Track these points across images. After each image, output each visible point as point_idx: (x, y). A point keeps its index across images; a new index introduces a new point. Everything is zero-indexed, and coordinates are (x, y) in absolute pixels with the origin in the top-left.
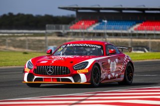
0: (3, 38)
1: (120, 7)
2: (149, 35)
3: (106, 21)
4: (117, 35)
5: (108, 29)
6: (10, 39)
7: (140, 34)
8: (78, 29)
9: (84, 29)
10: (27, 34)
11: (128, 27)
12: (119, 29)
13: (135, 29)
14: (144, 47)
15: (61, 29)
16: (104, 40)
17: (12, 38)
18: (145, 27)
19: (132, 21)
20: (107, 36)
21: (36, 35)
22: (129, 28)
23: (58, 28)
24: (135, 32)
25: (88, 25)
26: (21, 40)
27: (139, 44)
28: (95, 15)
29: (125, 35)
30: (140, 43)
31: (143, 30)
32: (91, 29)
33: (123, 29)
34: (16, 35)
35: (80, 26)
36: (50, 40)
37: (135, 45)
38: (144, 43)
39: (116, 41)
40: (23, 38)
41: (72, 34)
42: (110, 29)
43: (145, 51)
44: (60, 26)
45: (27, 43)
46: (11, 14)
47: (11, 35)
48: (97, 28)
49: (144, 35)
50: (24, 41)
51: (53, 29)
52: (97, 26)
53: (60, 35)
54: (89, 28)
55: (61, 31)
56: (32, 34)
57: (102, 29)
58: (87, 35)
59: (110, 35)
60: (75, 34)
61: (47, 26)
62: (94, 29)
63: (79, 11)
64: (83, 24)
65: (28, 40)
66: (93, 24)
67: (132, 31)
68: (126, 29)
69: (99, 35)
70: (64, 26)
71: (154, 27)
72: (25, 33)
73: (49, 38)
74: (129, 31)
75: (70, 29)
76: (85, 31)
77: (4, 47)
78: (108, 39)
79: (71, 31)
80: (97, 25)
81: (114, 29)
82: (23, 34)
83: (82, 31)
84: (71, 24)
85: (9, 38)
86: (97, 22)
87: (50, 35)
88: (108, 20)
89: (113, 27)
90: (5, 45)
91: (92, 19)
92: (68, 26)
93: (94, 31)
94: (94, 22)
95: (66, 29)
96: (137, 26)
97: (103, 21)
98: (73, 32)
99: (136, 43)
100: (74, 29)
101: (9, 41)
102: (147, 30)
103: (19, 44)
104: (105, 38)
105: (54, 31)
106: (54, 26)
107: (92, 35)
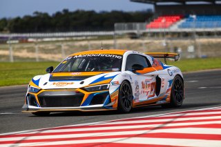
0: (58, 44)
3: (194, 16)
5: (197, 27)
6: (68, 45)
8: (158, 27)
9: (165, 27)
10: (89, 38)
12: (211, 27)
15: (135, 29)
16: (193, 42)
17: (70, 43)
20: (196, 36)
21: (101, 38)
23: (131, 28)
25: (171, 22)
26: (81, 46)
32: (175, 28)
33: (217, 26)
34: (74, 38)
35: (160, 24)
36: (120, 44)
39: (209, 42)
40: (84, 43)
41: (149, 35)
42: (200, 27)
44: (134, 24)
45: (90, 48)
46: (66, 11)
47: (68, 39)
48: (183, 26)
50: (86, 47)
51: (124, 29)
52: (183, 23)
53: (134, 36)
54: (171, 25)
55: (136, 31)
56: (96, 38)
57: (189, 27)
58: (169, 36)
59: (200, 34)
60: (154, 35)
61: (116, 25)
62: (180, 27)
63: (158, 4)
64: (163, 21)
65: (92, 46)
66: (178, 20)
69: (186, 35)
70: (138, 25)
72: (87, 36)
73: (119, 41)
75: (146, 28)
76: (167, 30)
77: (59, 56)
78: (197, 40)
79: (148, 30)
80: (183, 21)
81: (206, 27)
82: (84, 38)
83: (163, 30)
84: (148, 22)
85: (65, 44)
86: (182, 17)
87: (121, 37)
89: (203, 23)
90: (60, 53)
91: (175, 14)
92: (145, 24)
93: (179, 30)
94: (178, 17)
95: (142, 28)
97: (191, 16)
98: (151, 33)
100: (152, 27)
101: (66, 48)
104: (193, 39)
105: (126, 32)
106: (126, 25)
107: (176, 36)
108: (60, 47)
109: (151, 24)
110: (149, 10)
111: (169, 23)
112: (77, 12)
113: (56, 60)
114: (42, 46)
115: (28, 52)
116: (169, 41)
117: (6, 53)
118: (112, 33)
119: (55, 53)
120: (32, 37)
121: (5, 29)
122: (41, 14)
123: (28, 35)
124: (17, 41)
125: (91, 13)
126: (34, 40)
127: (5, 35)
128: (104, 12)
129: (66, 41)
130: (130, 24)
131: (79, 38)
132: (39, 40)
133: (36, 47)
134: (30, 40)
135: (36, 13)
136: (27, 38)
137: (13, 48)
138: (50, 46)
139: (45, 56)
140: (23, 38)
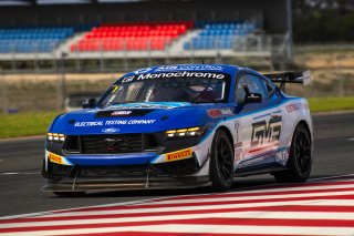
2: (110, 61)
4: (23, 66)
11: (52, 43)
13: (73, 49)
18: (99, 42)
19: (62, 26)
22: (57, 46)
24: (72, 56)
27: (83, 89)
29: (45, 65)
30: (88, 84)
31: (94, 49)
37: (73, 90)
38: (97, 83)
49: (98, 62)
67: (64, 54)
68: (46, 50)
71: (123, 41)
74: (57, 55)
96: (78, 38)
102: (105, 48)
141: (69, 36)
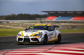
0: (18, 24)
1: (66, 11)
2: (78, 22)
3: (60, 17)
4: (65, 22)
5: (61, 20)
7: (74, 22)
9: (51, 20)
10: (28, 22)
12: (65, 20)
13: (72, 20)
14: (76, 27)
15: (42, 20)
16: (60, 24)
17: (22, 24)
19: (71, 16)
20: (61, 23)
21: (32, 22)
22: (70, 19)
23: (41, 20)
24: (72, 21)
26: (25, 25)
28: (55, 14)
29: (68, 22)
30: (74, 25)
31: (75, 20)
32: (54, 20)
33: (67, 20)
35: (50, 19)
38: (76, 25)
39: (64, 25)
40: (26, 24)
41: (46, 22)
42: (62, 20)
43: (76, 29)
44: (42, 19)
45: (28, 25)
46: (21, 14)
47: (21, 22)
49: (76, 22)
50: (27, 25)
53: (42, 22)
54: (53, 19)
55: (42, 21)
57: (59, 20)
58: (52, 22)
59: (62, 22)
60: (48, 22)
61: (36, 19)
62: (56, 20)
63: (49, 13)
64: (51, 18)
65: (29, 24)
66: (55, 18)
67: (71, 21)
68: (68, 20)
69: (58, 22)
70: (43, 19)
71: (80, 19)
72: (27, 22)
74: (70, 21)
76: (52, 21)
77: (19, 27)
78: (61, 24)
79: (46, 20)
81: (64, 20)
83: (51, 21)
84: (46, 18)
85: (21, 24)
86: (57, 17)
87: (38, 22)
88: (61, 16)
89: (63, 19)
90: (19, 26)
91: (54, 16)
92: (45, 19)
93: (56, 21)
94: (55, 17)
95: (44, 20)
96: (73, 18)
98: (47, 21)
99: (73, 25)
100: (47, 20)
101: (21, 25)
102: (77, 20)
103: (25, 26)
104: (60, 23)
105: (39, 21)
106: (39, 19)
107: (54, 22)
108: (19, 25)
109: (47, 18)
110: (47, 14)
111: (52, 18)
112: (25, 14)
113: (17, 28)
114: (13, 24)
115: (9, 26)
116: (52, 24)
117: (2, 26)
118: (35, 21)
119: (18, 27)
120: (10, 21)
121: (2, 19)
122: (14, 14)
123: (9, 21)
124: (6, 23)
125: (29, 15)
126: (11, 22)
127: (2, 21)
128: (33, 15)
129: (21, 23)
130: (40, 18)
131: (25, 22)
132: (13, 23)
133: (12, 24)
134: (10, 22)
135: (12, 14)
136: (9, 22)
137: (5, 25)
138: (16, 25)
139: (14, 27)
140: (8, 22)
141: (71, 18)
